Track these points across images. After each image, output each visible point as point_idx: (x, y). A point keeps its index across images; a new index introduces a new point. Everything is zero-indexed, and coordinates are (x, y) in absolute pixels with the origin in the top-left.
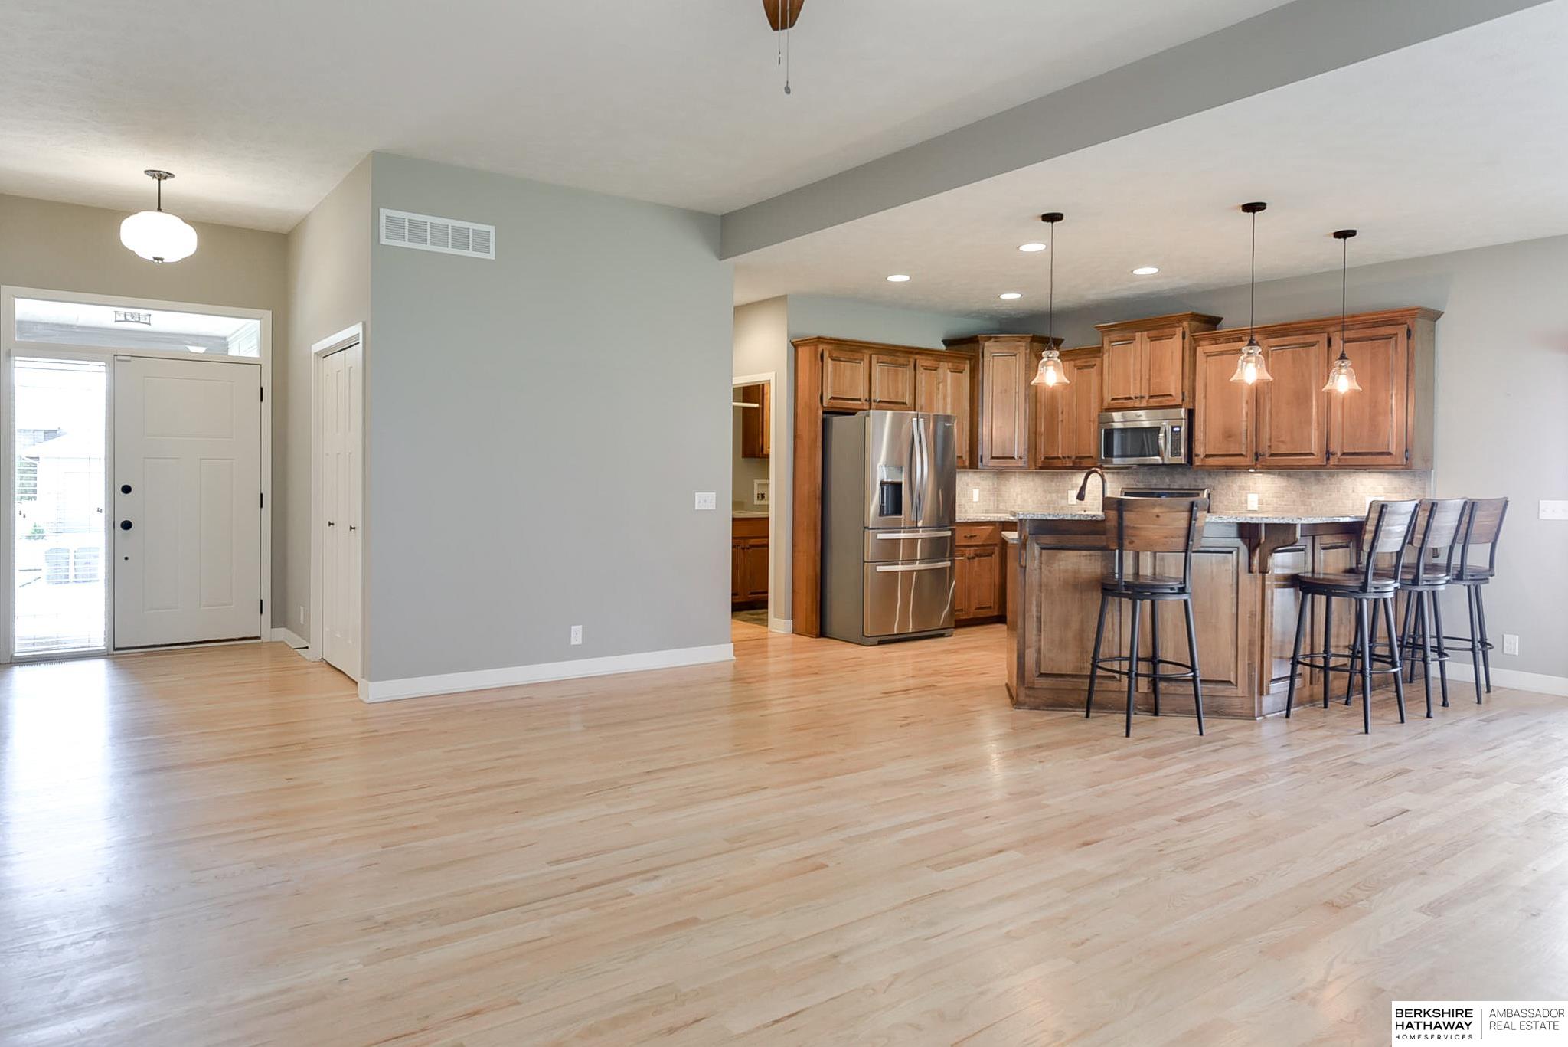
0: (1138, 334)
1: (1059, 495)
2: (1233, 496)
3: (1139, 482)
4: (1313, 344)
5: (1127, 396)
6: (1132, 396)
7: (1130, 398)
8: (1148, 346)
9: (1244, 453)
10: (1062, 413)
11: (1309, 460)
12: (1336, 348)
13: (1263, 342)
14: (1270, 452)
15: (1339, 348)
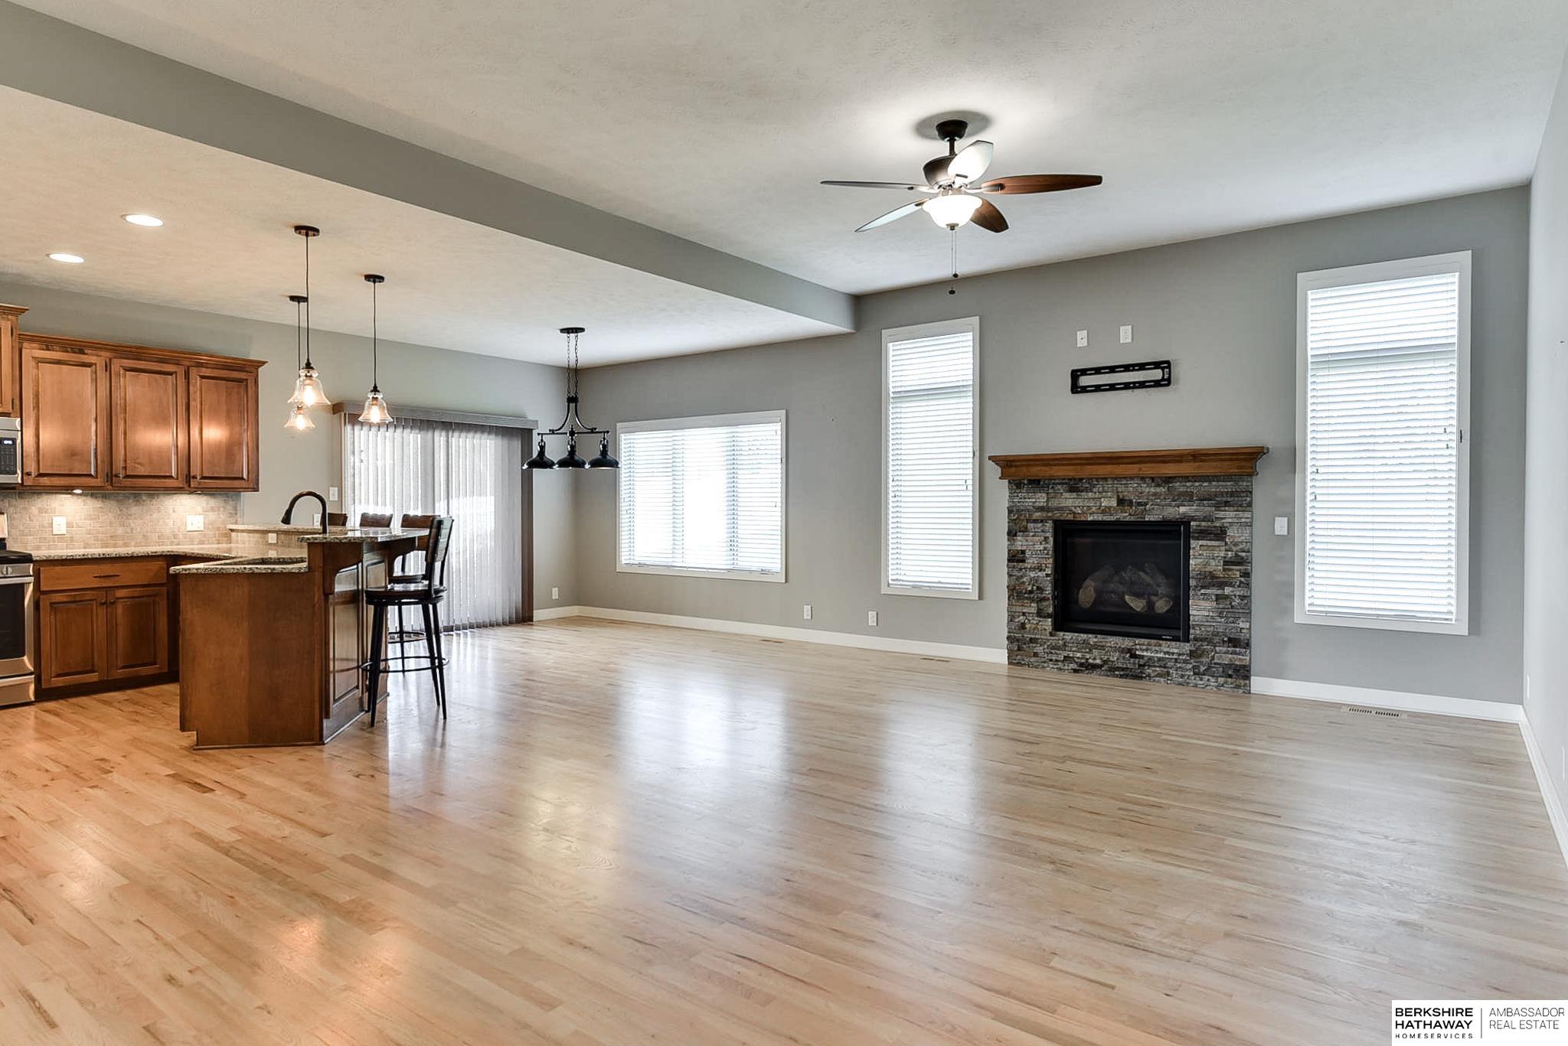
2: (31, 520)
4: (170, 374)
9: (93, 474)
11: (169, 483)
12: (194, 381)
13: (114, 361)
14: (126, 473)
15: (196, 382)
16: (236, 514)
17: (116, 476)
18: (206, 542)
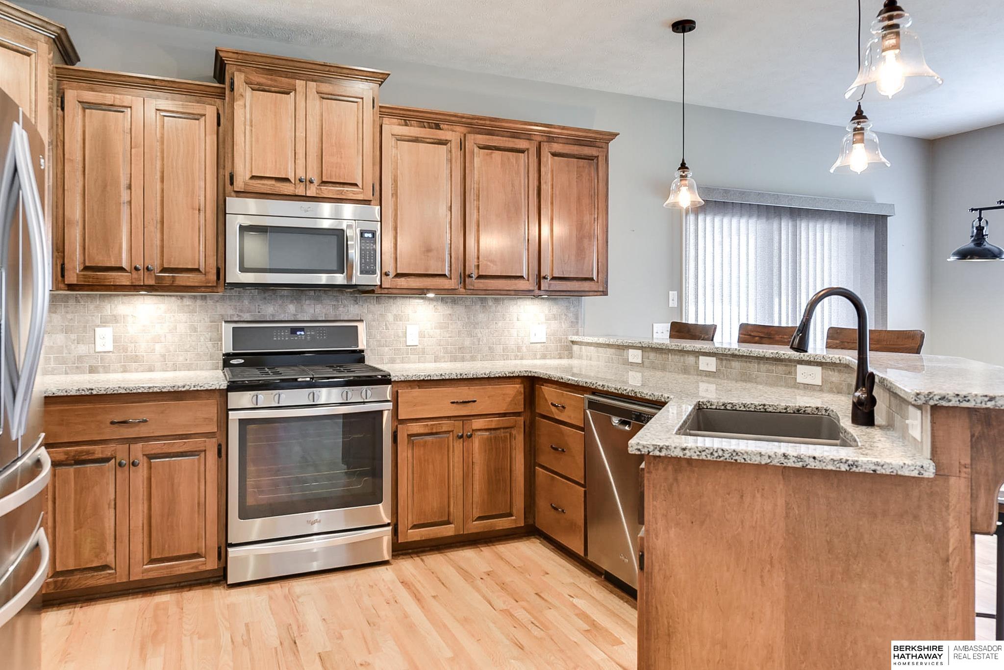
0: (300, 84)
1: (73, 336)
2: (387, 328)
3: (241, 311)
4: (522, 151)
5: (284, 177)
6: (291, 176)
7: (286, 180)
8: (315, 103)
9: (447, 273)
10: (130, 187)
11: (521, 285)
12: (545, 159)
13: (469, 136)
14: (478, 273)
15: (548, 160)
16: (577, 322)
17: (470, 276)
18: (548, 357)
